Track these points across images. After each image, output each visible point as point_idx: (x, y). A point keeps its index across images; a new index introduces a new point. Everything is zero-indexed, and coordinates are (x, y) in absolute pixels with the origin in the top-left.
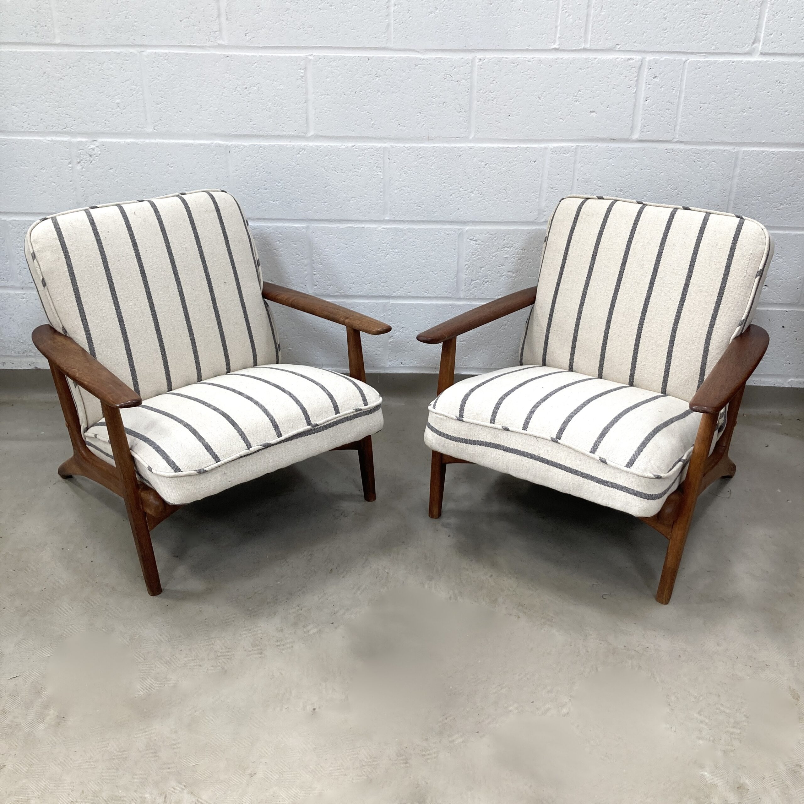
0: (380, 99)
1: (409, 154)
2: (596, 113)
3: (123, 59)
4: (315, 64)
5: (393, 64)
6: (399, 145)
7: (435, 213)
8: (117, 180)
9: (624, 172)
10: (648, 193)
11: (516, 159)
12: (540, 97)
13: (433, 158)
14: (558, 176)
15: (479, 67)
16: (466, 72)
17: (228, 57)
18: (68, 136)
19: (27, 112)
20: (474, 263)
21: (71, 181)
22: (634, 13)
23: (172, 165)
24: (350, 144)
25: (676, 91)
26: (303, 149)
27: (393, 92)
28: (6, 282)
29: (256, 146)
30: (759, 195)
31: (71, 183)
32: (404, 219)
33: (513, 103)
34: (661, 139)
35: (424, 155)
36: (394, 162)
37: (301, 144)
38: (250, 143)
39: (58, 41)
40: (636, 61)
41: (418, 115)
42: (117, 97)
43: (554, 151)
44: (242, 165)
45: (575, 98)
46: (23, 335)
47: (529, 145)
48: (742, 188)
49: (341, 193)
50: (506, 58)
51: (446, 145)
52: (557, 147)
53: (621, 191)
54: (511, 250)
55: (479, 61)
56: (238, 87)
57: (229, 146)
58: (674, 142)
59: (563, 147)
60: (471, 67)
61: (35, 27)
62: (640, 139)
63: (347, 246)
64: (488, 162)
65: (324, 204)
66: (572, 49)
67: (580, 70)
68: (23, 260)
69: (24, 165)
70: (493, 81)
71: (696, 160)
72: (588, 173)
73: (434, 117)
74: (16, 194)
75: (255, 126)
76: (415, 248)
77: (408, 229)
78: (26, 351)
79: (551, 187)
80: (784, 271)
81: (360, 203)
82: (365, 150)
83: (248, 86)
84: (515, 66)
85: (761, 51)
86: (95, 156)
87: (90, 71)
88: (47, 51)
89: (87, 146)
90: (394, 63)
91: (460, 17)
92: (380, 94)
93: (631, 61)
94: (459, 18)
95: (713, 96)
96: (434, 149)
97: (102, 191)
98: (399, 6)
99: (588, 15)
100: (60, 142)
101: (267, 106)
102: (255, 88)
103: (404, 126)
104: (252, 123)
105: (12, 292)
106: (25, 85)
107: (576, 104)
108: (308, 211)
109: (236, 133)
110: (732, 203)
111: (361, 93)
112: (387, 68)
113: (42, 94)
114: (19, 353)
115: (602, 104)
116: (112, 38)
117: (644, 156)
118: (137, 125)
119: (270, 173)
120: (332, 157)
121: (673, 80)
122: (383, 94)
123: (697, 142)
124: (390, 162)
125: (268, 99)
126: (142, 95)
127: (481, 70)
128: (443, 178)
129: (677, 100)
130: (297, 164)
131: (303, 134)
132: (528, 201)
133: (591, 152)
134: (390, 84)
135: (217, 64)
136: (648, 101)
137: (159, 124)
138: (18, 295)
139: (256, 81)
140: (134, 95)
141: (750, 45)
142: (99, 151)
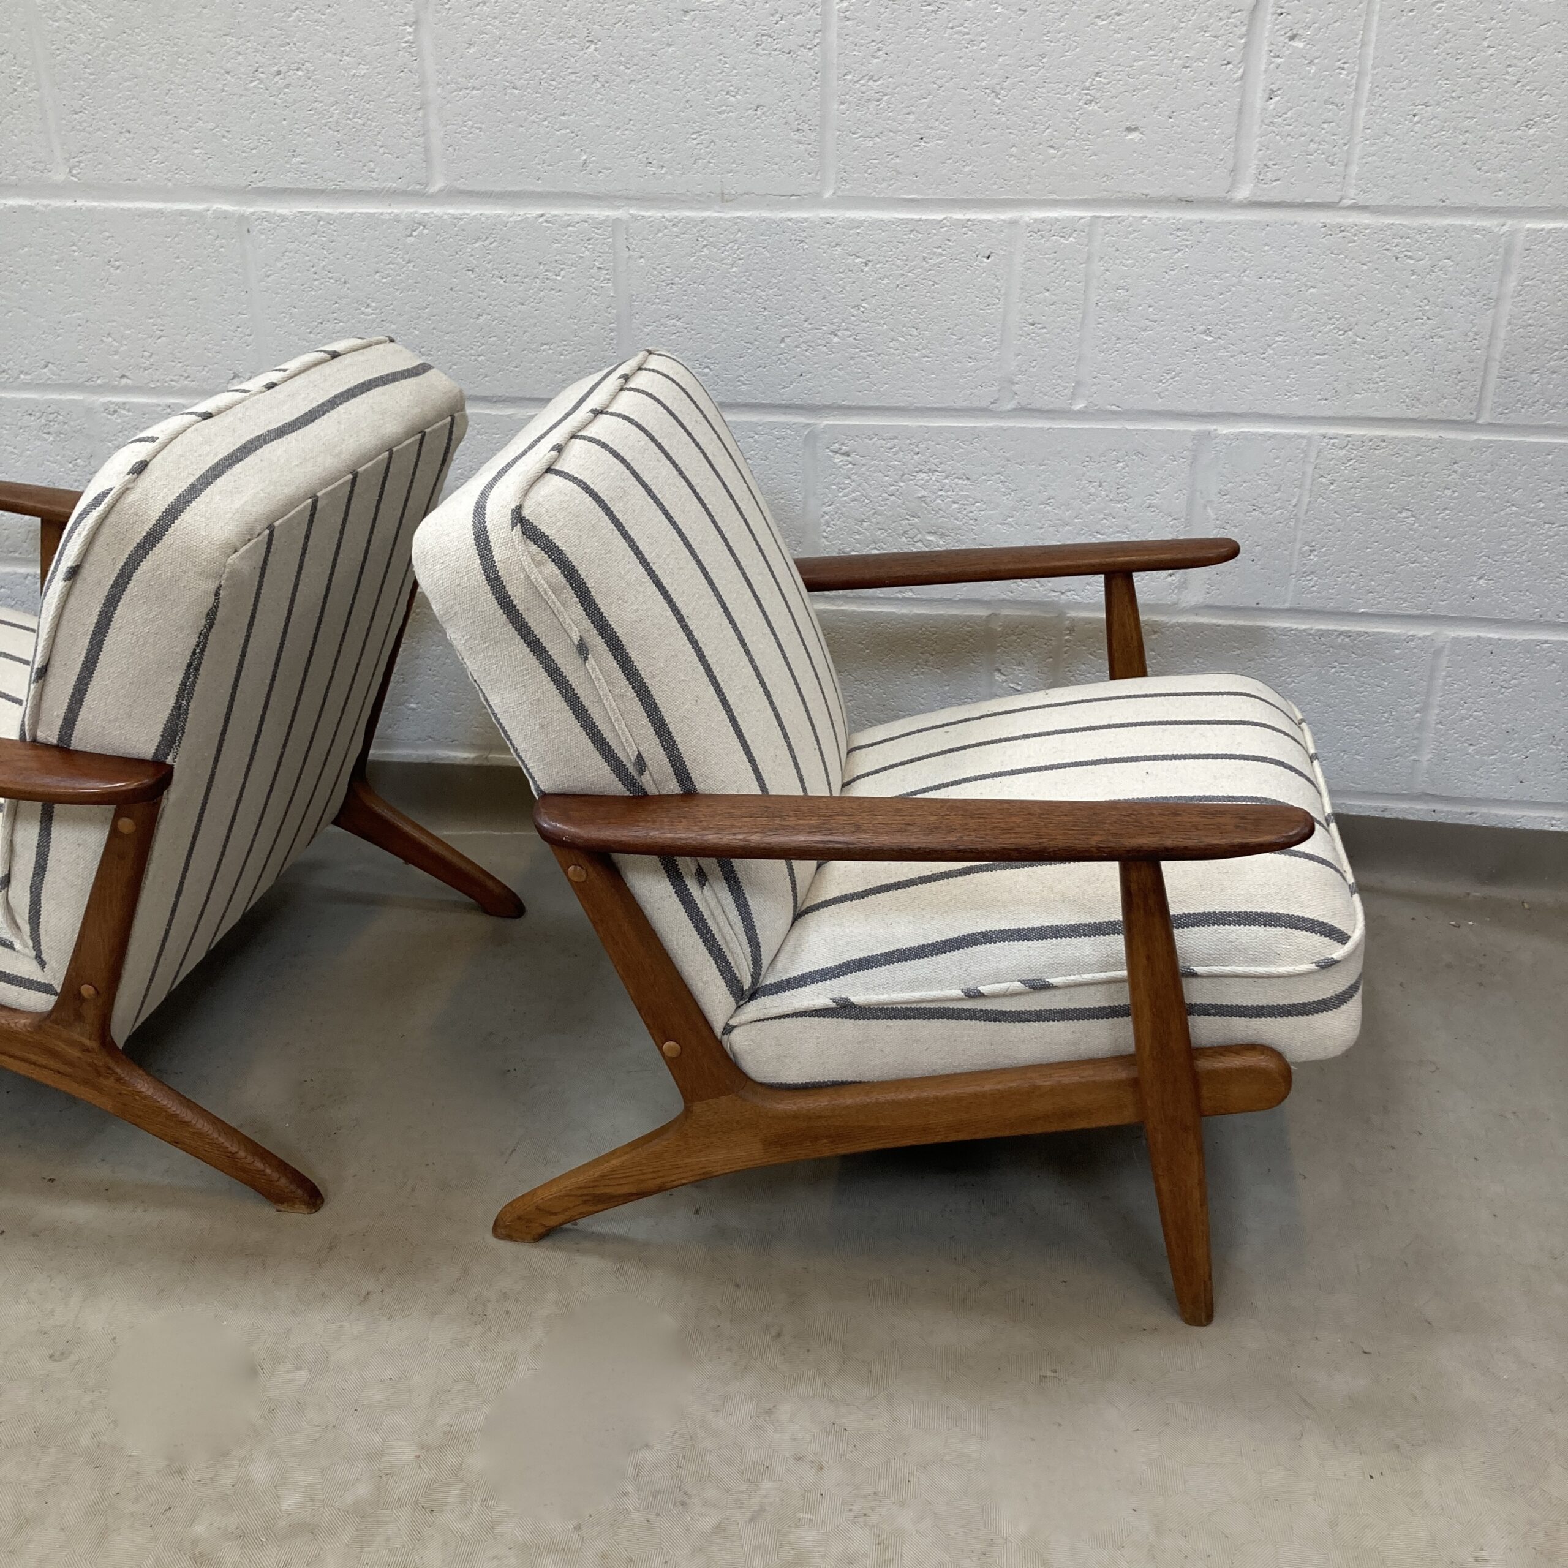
0: (599, 97)
1: (677, 237)
2: (1142, 133)
4: (438, 12)
5: (627, 10)
6: (649, 214)
7: (745, 384)
9: (1215, 284)
10: (1277, 339)
11: (940, 250)
12: (998, 91)
13: (736, 248)
14: (1047, 294)
15: (841, 14)
16: (810, 29)
20: (844, 509)
23: (117, 263)
24: (534, 212)
25: (1347, 75)
26: (420, 224)
27: (632, 80)
29: (309, 217)
33: (929, 107)
34: (1310, 200)
35: (712, 240)
36: (642, 257)
37: (416, 212)
38: (295, 210)
41: (694, 139)
43: (1037, 229)
44: (279, 264)
45: (1086, 94)
47: (971, 215)
48: (1522, 327)
49: (515, 331)
51: (766, 214)
52: (1042, 221)
53: (1208, 332)
54: (934, 478)
56: (260, 70)
57: (247, 217)
58: (1343, 208)
59: (1057, 219)
60: (821, 14)
62: (1255, 199)
64: (870, 258)
65: (476, 360)
67: (1098, 20)
70: (879, 50)
71: (1402, 255)
72: (1123, 287)
73: (735, 144)
75: (306, 168)
79: (1031, 321)
81: (562, 357)
82: (569, 225)
83: (283, 69)
84: (932, 11)
90: (631, 6)
92: (599, 85)
95: (1446, 84)
96: (736, 224)
101: (330, 117)
102: (300, 73)
103: (663, 167)
104: (298, 159)
107: (1090, 108)
109: (260, 185)
110: (1495, 366)
111: (554, 83)
112: (614, 21)
115: (1156, 108)
117: (1266, 245)
118: (29, 163)
119: (345, 282)
120: (491, 244)
121: (1340, 44)
122: (607, 85)
123: (1403, 207)
124: (629, 257)
125: (332, 99)
126: (38, 90)
127: (848, 23)
128: (761, 298)
129: (1352, 96)
130: (409, 262)
131: (418, 187)
132: (973, 356)
133: (1131, 233)
134: (623, 59)
135: (205, 11)
136: (1275, 100)
137: (81, 161)
139: (301, 55)
140: (19, 89)
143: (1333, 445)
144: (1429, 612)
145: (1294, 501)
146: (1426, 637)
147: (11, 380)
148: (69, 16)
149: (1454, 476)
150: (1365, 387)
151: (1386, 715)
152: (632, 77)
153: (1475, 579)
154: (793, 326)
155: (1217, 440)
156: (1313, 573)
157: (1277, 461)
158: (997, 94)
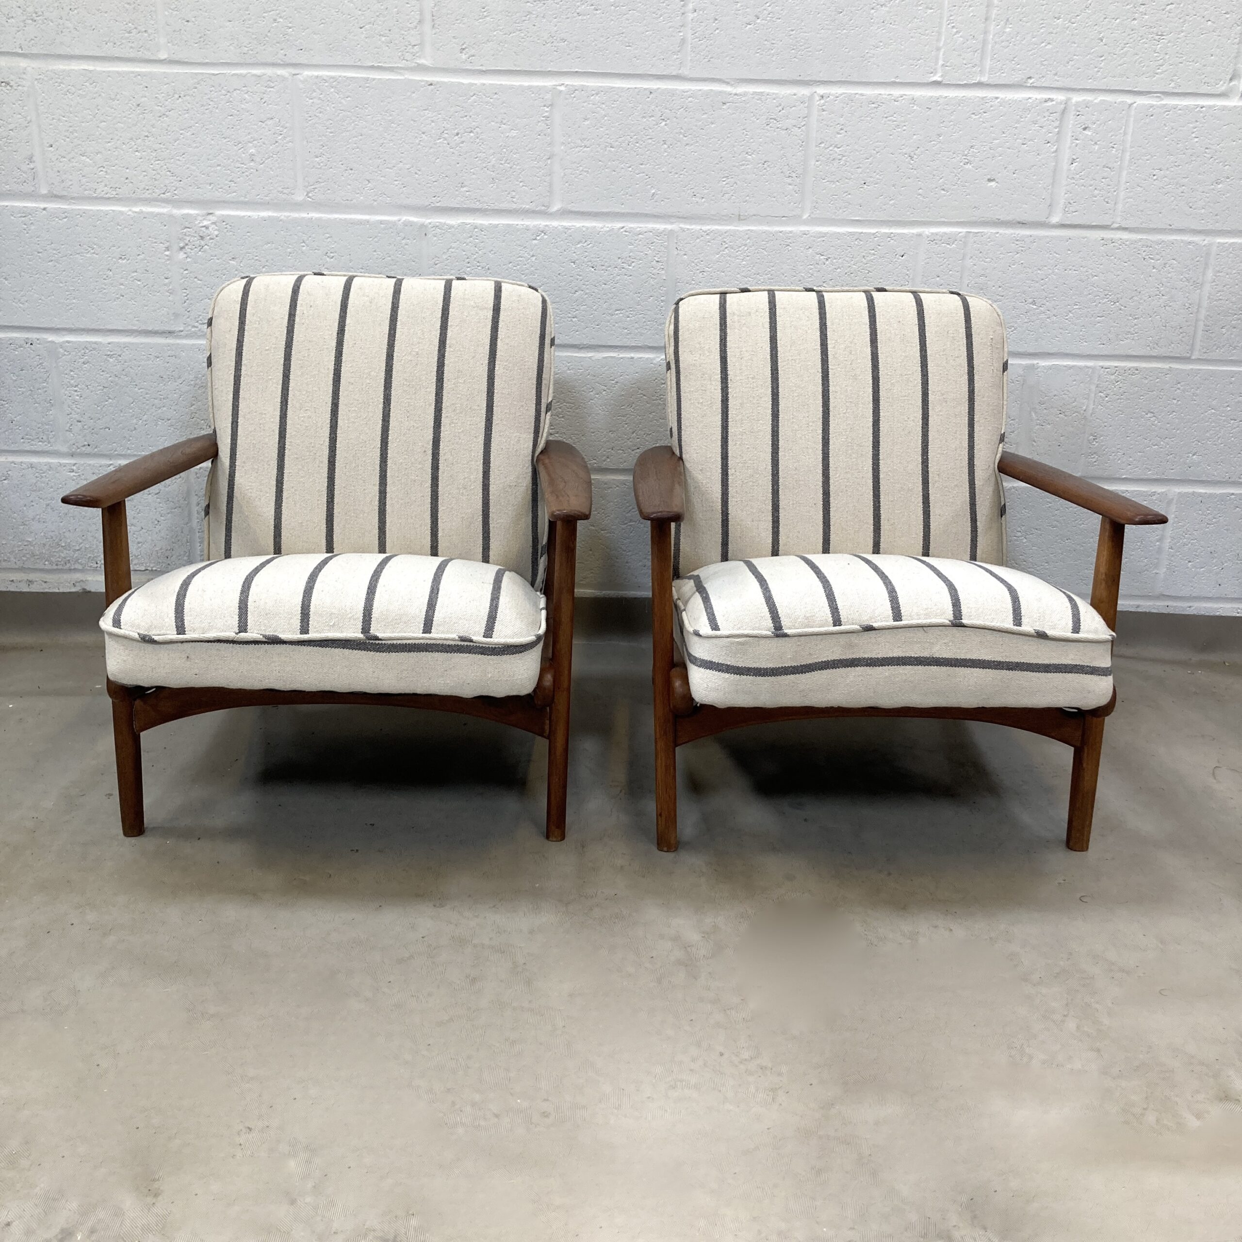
0: (666, 154)
1: (709, 242)
2: (997, 182)
3: (266, 85)
4: (567, 99)
5: (687, 101)
6: (692, 227)
9: (1039, 274)
10: (1075, 307)
11: (873, 252)
12: (912, 155)
13: (746, 249)
14: (938, 279)
15: (820, 107)
16: (800, 116)
17: (431, 84)
18: (166, 205)
19: (104, 167)
21: (166, 278)
22: (1055, 31)
23: (332, 255)
24: (617, 225)
25: (1117, 150)
26: (542, 232)
27: (687, 144)
28: (46, 445)
29: (468, 226)
31: (167, 281)
33: (870, 164)
34: (1095, 224)
35: (731, 243)
36: (685, 255)
37: (540, 224)
38: (459, 222)
39: (163, 56)
40: (1057, 103)
41: (724, 181)
42: (251, 145)
43: (932, 239)
44: (444, 257)
45: (965, 158)
46: (67, 534)
47: (894, 230)
48: (1216, 300)
49: (599, 301)
50: (862, 95)
51: (766, 228)
52: (937, 234)
53: (1034, 303)
55: (820, 100)
56: (445, 132)
57: (426, 226)
58: (1112, 229)
59: (945, 233)
60: (807, 107)
61: (130, 32)
62: (1063, 223)
63: (605, 388)
64: (830, 256)
65: (572, 321)
66: (962, 83)
67: (973, 116)
68: (77, 407)
69: (93, 251)
70: (842, 129)
71: (1147, 257)
72: (983, 275)
73: (750, 185)
74: (74, 299)
75: (469, 195)
78: (69, 560)
81: (628, 318)
82: (640, 234)
83: (462, 131)
84: (875, 107)
86: (209, 238)
87: (211, 103)
88: (144, 70)
89: (196, 223)
90: (690, 99)
91: (792, 30)
92: (666, 146)
93: (1050, 104)
94: (792, 33)
95: (1172, 158)
96: (747, 234)
98: (701, 12)
99: (986, 32)
100: (155, 215)
101: (490, 163)
102: (472, 134)
103: (703, 198)
104: (465, 189)
105: (54, 461)
106: (104, 124)
107: (967, 167)
109: (438, 205)
110: (1201, 324)
111: (637, 145)
112: (679, 107)
113: (132, 139)
114: (57, 565)
115: (1006, 168)
116: (251, 52)
117: (1069, 250)
118: (280, 189)
119: (488, 269)
120: (588, 245)
121: (1112, 133)
122: (671, 146)
123: (1148, 229)
124: (677, 254)
125: (492, 151)
126: (292, 142)
127: (823, 113)
129: (1119, 163)
130: (533, 256)
131: (543, 208)
133: (990, 242)
134: (682, 131)
135: (413, 95)
136: (1075, 164)
137: (316, 188)
138: (65, 466)
139: (474, 123)
140: (280, 141)
141: (1227, 83)
142: (216, 230)
143: (1107, 372)
144: (1164, 476)
145: (1084, 408)
146: (1162, 493)
148: (321, 96)
149: (1178, 391)
150: (1127, 336)
151: (1139, 544)
152: (687, 142)
153: (1191, 455)
155: (1039, 370)
156: (1095, 453)
157: (1075, 382)
158: (912, 158)
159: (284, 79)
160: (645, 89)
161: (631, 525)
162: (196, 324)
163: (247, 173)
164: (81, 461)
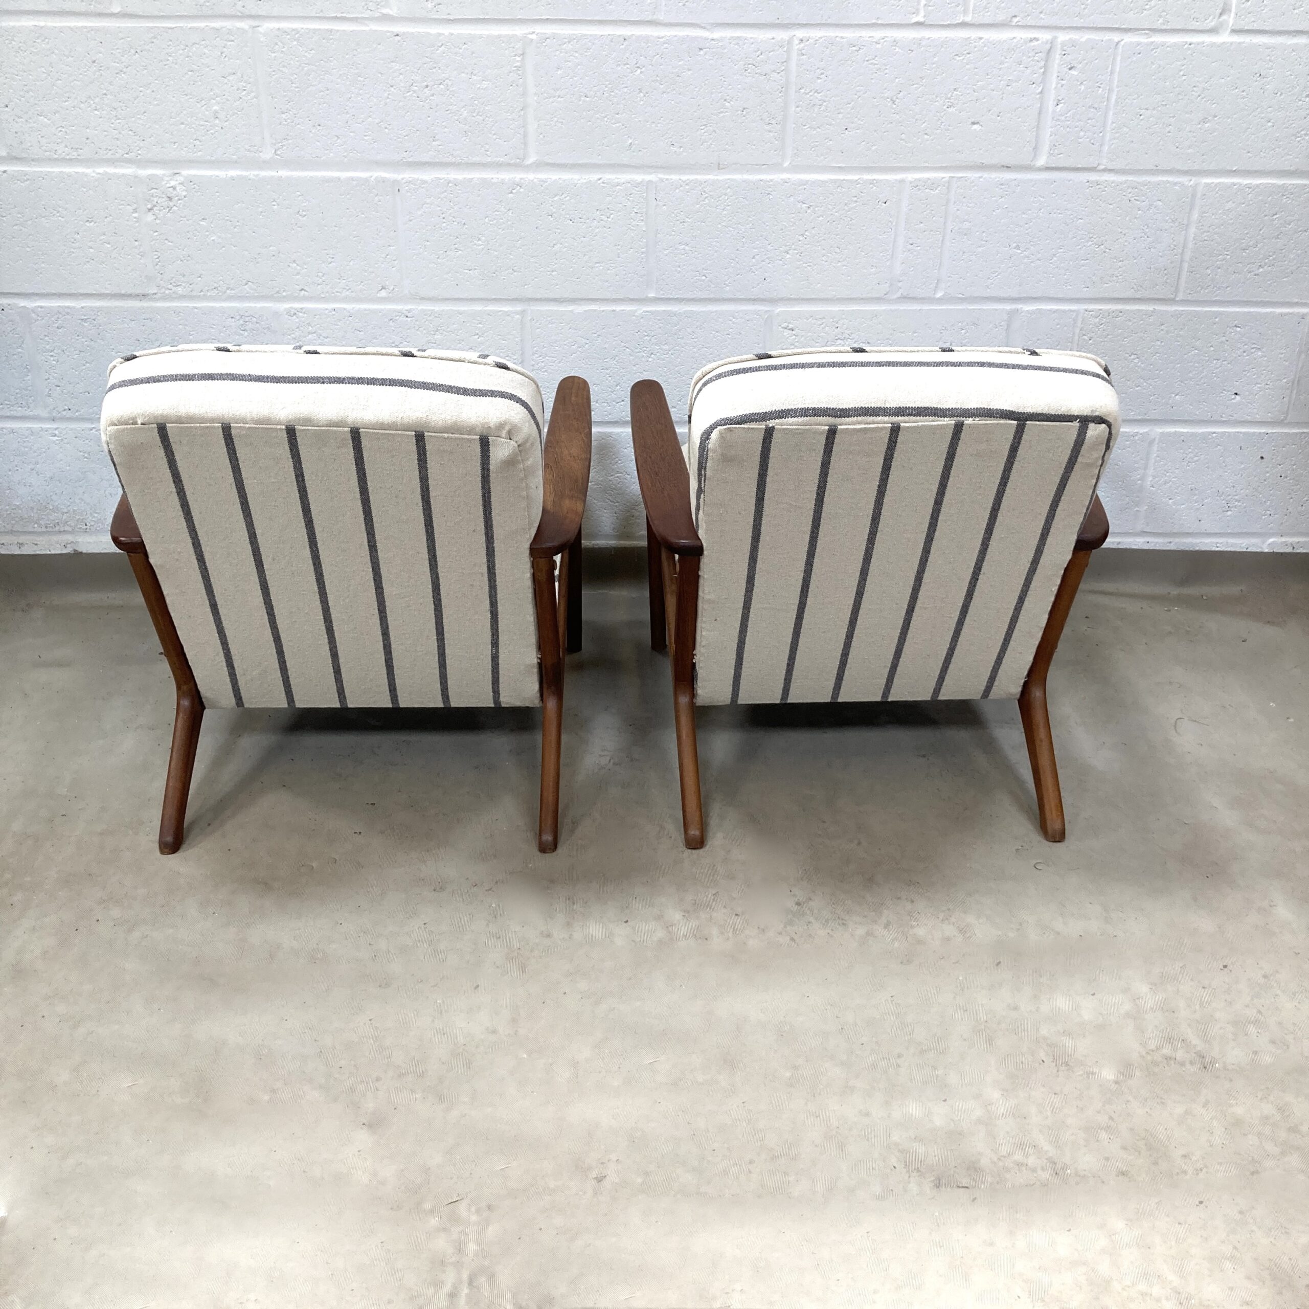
0: (642, 103)
1: (688, 192)
2: (981, 126)
3: (225, 38)
4: (539, 48)
5: (663, 47)
6: (671, 177)
7: (728, 286)
8: (212, 238)
9: (1023, 218)
10: (1059, 251)
11: (855, 199)
12: (894, 100)
13: (726, 198)
14: (922, 225)
15: (799, 51)
16: (778, 61)
17: (398, 35)
18: (130, 165)
19: (63, 127)
21: (136, 241)
23: (304, 213)
24: (594, 177)
25: (1103, 91)
26: (518, 185)
27: (664, 92)
28: (26, 410)
29: (441, 181)
30: (1227, 253)
31: (137, 243)
32: (679, 296)
33: (852, 109)
34: (1080, 166)
35: (711, 193)
36: (664, 205)
37: (515, 178)
38: (432, 177)
39: (116, 9)
40: (1042, 42)
41: (702, 129)
42: (214, 101)
43: (916, 185)
44: (419, 213)
45: (949, 102)
46: (54, 497)
47: (877, 177)
48: (1201, 241)
49: (578, 255)
50: (842, 38)
51: (746, 177)
52: (919, 180)
53: (1018, 247)
54: (847, 343)
55: (799, 43)
56: (414, 84)
57: (399, 182)
58: (1099, 171)
59: (929, 179)
60: (786, 51)
62: (1048, 166)
63: (588, 342)
64: (811, 204)
65: (551, 274)
66: (945, 23)
67: (956, 57)
68: (54, 372)
69: (58, 214)
70: (822, 74)
71: (1133, 199)
72: (967, 221)
73: (729, 133)
74: (43, 262)
75: (441, 149)
76: (695, 342)
77: (685, 312)
78: (58, 523)
79: (911, 242)
80: (1264, 370)
81: (609, 271)
82: (618, 185)
83: (431, 84)
84: (856, 50)
85: (1233, 25)
86: (177, 198)
87: (170, 58)
88: (97, 25)
89: (163, 183)
90: (665, 45)
92: (642, 95)
93: (1035, 43)
95: (1159, 97)
96: (727, 183)
97: (189, 256)
100: (119, 177)
101: (461, 115)
102: (442, 86)
103: (681, 147)
104: (437, 143)
105: (36, 426)
106: (60, 82)
107: (950, 110)
108: (526, 285)
109: (410, 160)
110: (1186, 265)
111: (612, 93)
112: (654, 54)
113: (89, 97)
114: (46, 527)
115: (990, 110)
116: (208, 4)
117: (1054, 193)
118: (247, 147)
119: (464, 224)
120: (565, 197)
121: (1098, 73)
122: (647, 95)
123: (1134, 170)
124: (657, 205)
125: (463, 103)
126: (257, 98)
127: (803, 57)
128: (741, 230)
129: (1105, 103)
130: (509, 210)
131: (518, 160)
132: (874, 265)
133: (973, 187)
134: (658, 79)
135: (379, 47)
136: (1060, 106)
137: (284, 145)
138: (46, 431)
139: (444, 75)
140: (243, 98)
141: (1216, 18)
142: (184, 190)
143: (1091, 315)
144: (1146, 417)
146: (1144, 432)
147: (220, 294)
148: (283, 50)
149: (1162, 332)
150: (1111, 279)
151: (1120, 483)
152: (664, 90)
153: (1173, 395)
154: (760, 248)
155: (1023, 314)
157: (1058, 326)
158: (894, 102)
159: (244, 31)
160: (620, 36)
161: (617, 477)
162: (170, 287)
163: (212, 131)
164: (62, 425)
